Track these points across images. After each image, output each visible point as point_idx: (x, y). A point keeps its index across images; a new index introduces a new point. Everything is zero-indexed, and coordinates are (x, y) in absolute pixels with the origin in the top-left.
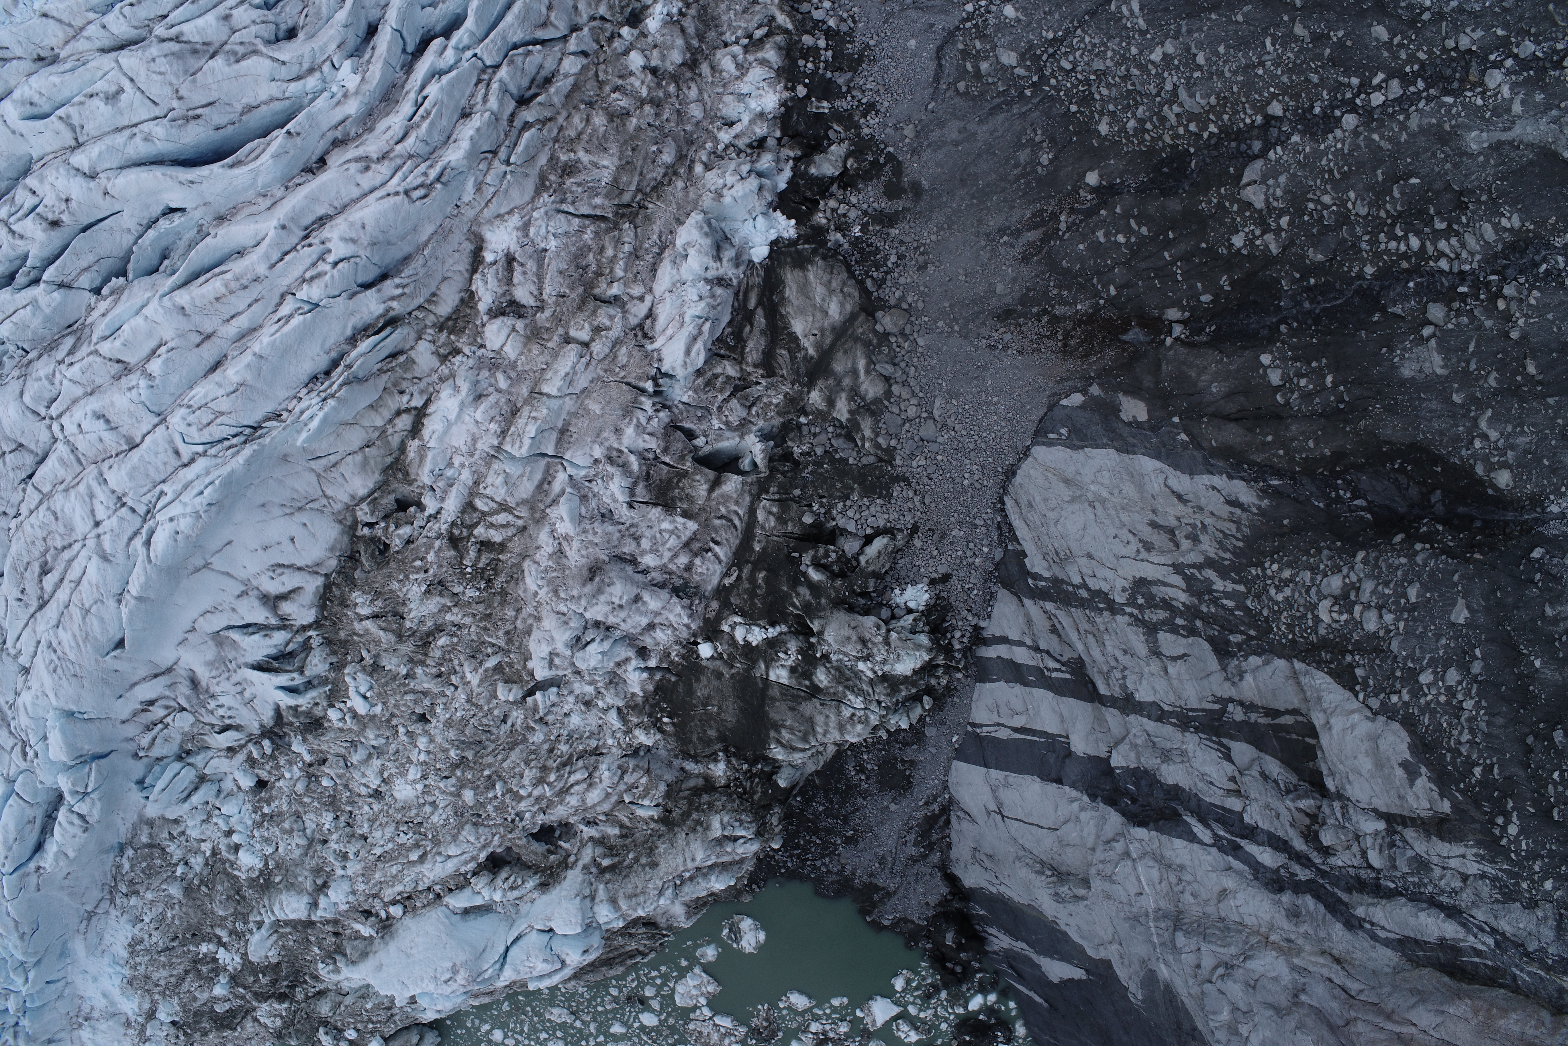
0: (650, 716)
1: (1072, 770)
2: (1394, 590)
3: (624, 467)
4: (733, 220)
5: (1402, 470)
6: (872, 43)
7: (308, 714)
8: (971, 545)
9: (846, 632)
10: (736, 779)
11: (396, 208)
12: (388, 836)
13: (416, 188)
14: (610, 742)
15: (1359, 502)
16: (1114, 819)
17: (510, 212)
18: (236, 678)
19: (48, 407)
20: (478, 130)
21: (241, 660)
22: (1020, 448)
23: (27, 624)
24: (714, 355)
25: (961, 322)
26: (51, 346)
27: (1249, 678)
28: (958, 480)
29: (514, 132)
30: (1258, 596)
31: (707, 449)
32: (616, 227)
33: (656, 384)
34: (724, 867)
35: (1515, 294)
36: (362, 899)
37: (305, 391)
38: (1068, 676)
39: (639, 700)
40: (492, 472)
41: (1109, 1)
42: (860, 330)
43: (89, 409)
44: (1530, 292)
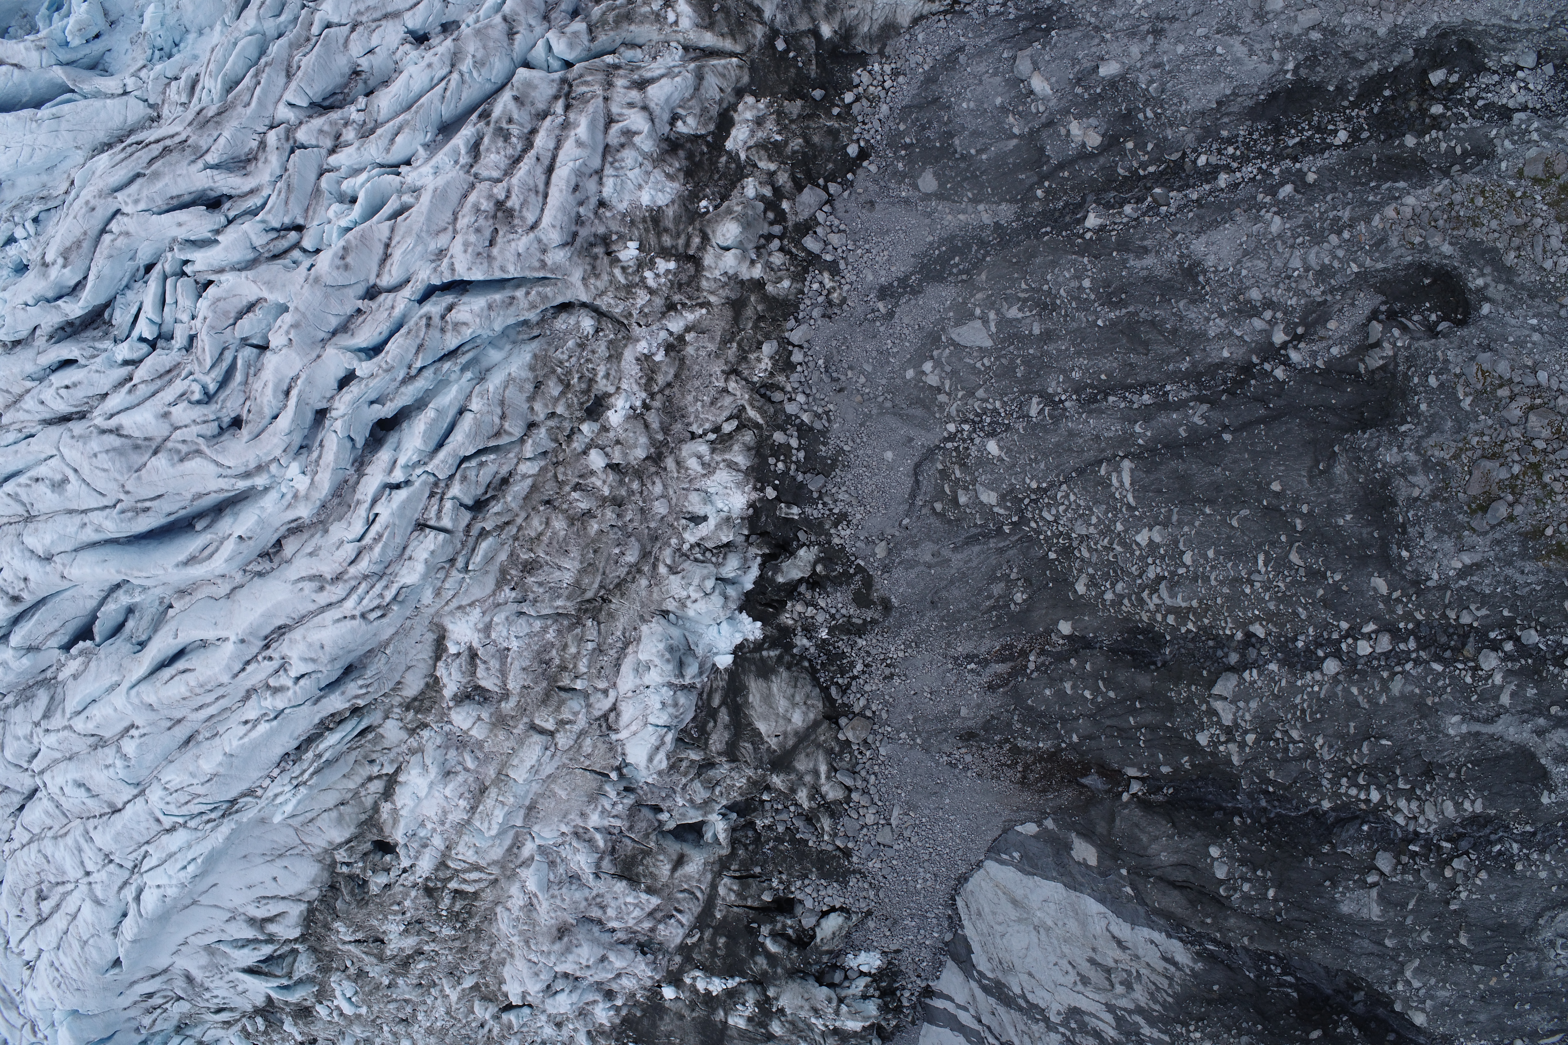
0: (617, 1040)
3: (590, 843)
4: (697, 626)
6: (846, 448)
7: (298, 1005)
8: (922, 932)
9: (800, 1002)
11: (353, 631)
13: (373, 610)
15: (1289, 978)
17: (472, 605)
18: (228, 978)
19: (29, 762)
20: (432, 552)
21: (232, 966)
22: (973, 861)
23: (27, 934)
24: (679, 744)
25: (924, 735)
26: (26, 695)
28: (911, 884)
29: (471, 541)
31: (671, 825)
32: (579, 624)
33: (621, 773)
35: (1464, 869)
37: (276, 772)
39: (607, 1029)
40: (462, 843)
41: (1100, 462)
42: (823, 738)
43: (70, 777)
44: (1479, 871)
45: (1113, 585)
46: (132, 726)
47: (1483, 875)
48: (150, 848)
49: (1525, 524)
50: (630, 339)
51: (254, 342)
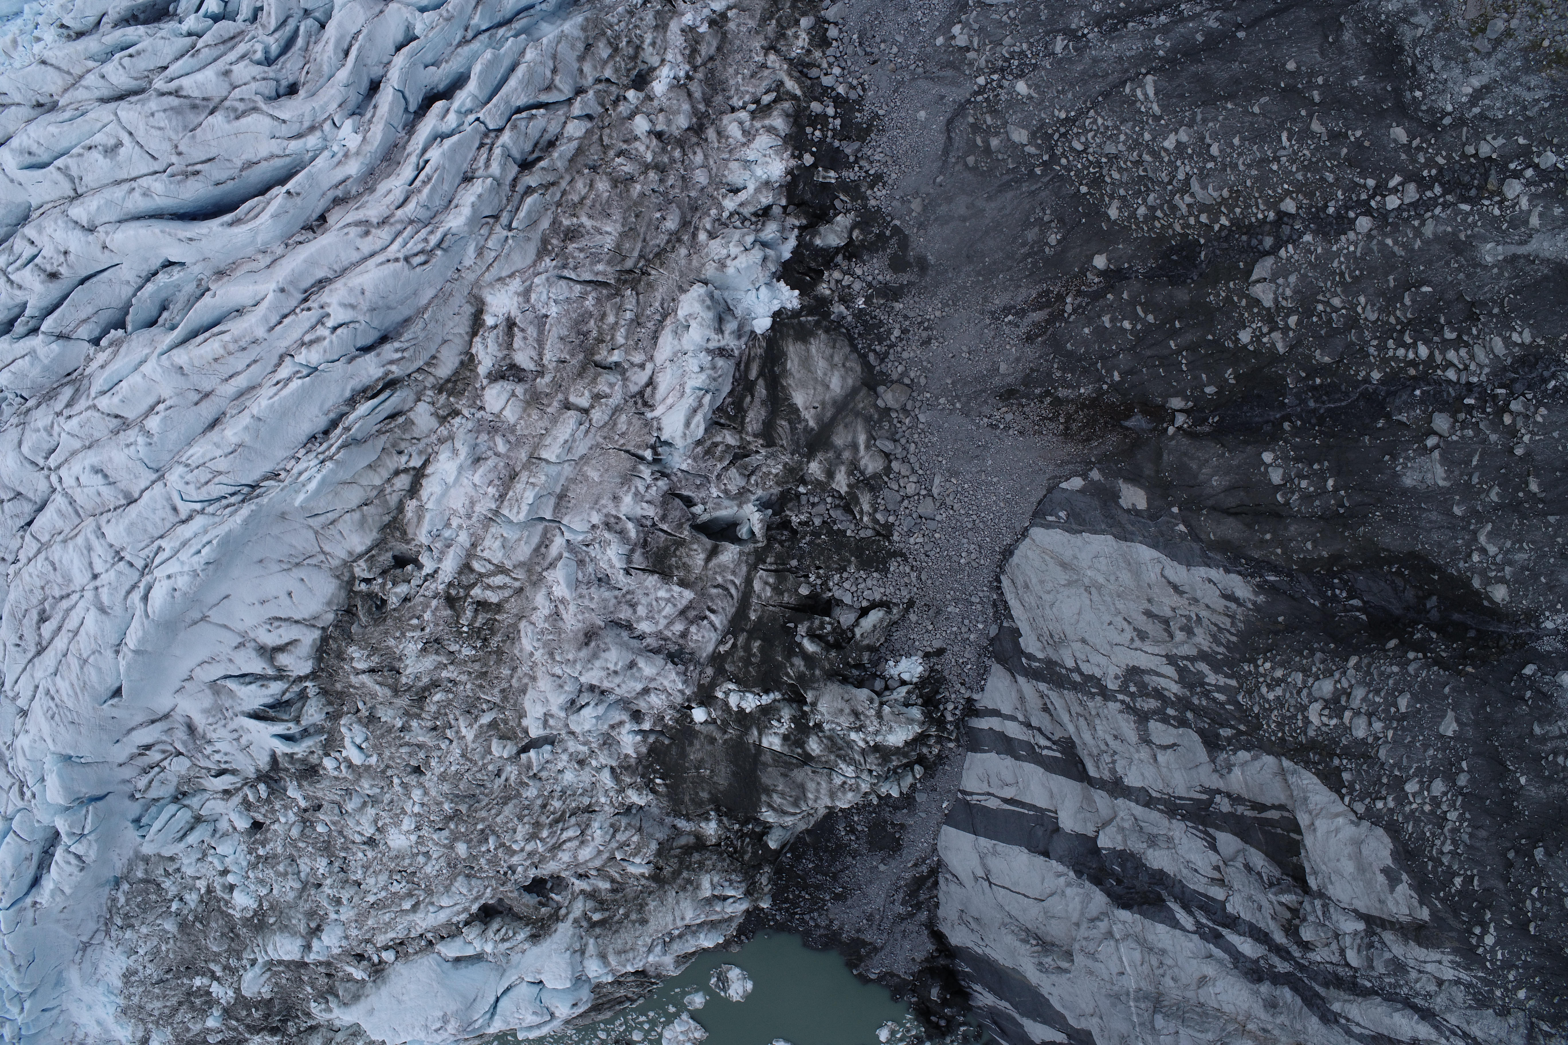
0: (643, 776)
1: (1059, 845)
2: (1385, 699)
3: (622, 533)
4: (735, 289)
5: (1399, 573)
6: (881, 112)
7: (304, 761)
8: (966, 622)
9: (840, 704)
10: (727, 838)
11: (396, 275)
12: (381, 884)
13: (416, 255)
14: (603, 800)
15: (1355, 602)
16: (1099, 899)
17: (512, 276)
18: (232, 725)
19: (47, 458)
20: (480, 196)
21: (238, 709)
22: (1018, 529)
23: (25, 669)
24: (714, 425)
25: (963, 399)
26: (50, 395)
27: (1237, 771)
28: (955, 558)
29: (517, 197)
30: (1250, 692)
31: (705, 517)
32: (618, 293)
33: (655, 453)
34: (713, 925)
35: (1522, 410)
36: (354, 943)
37: (303, 451)
38: (1058, 755)
39: (633, 761)
40: (489, 536)
41: (1124, 83)
42: (861, 405)
43: (87, 463)
44: (1537, 408)
45: (1145, 201)
46: (158, 403)
47: (1543, 411)
48: (163, 543)
49: (1523, 39)
50: (675, 12)
51: (317, 14)
